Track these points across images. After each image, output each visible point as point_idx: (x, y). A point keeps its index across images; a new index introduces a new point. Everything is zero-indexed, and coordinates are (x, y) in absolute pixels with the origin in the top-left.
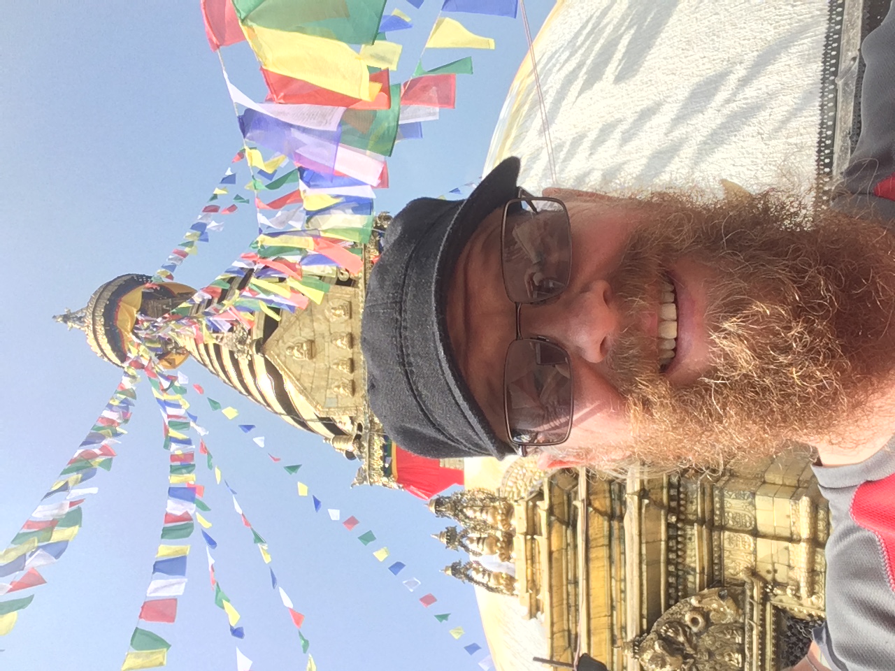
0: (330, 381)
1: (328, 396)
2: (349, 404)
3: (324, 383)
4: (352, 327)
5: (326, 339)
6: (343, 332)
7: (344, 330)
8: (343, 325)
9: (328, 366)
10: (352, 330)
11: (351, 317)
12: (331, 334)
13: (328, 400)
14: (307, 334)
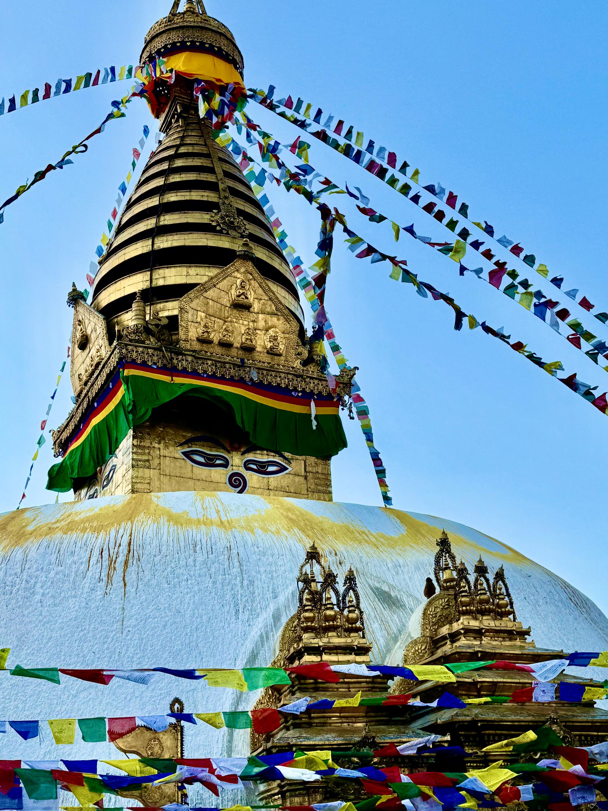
0: (213, 319)
1: (199, 313)
2: (190, 334)
3: (211, 311)
4: (261, 353)
5: (251, 324)
6: (256, 342)
7: (258, 344)
8: (263, 344)
9: (227, 320)
10: (258, 352)
11: (268, 353)
12: (255, 330)
13: (195, 312)
14: (256, 306)
